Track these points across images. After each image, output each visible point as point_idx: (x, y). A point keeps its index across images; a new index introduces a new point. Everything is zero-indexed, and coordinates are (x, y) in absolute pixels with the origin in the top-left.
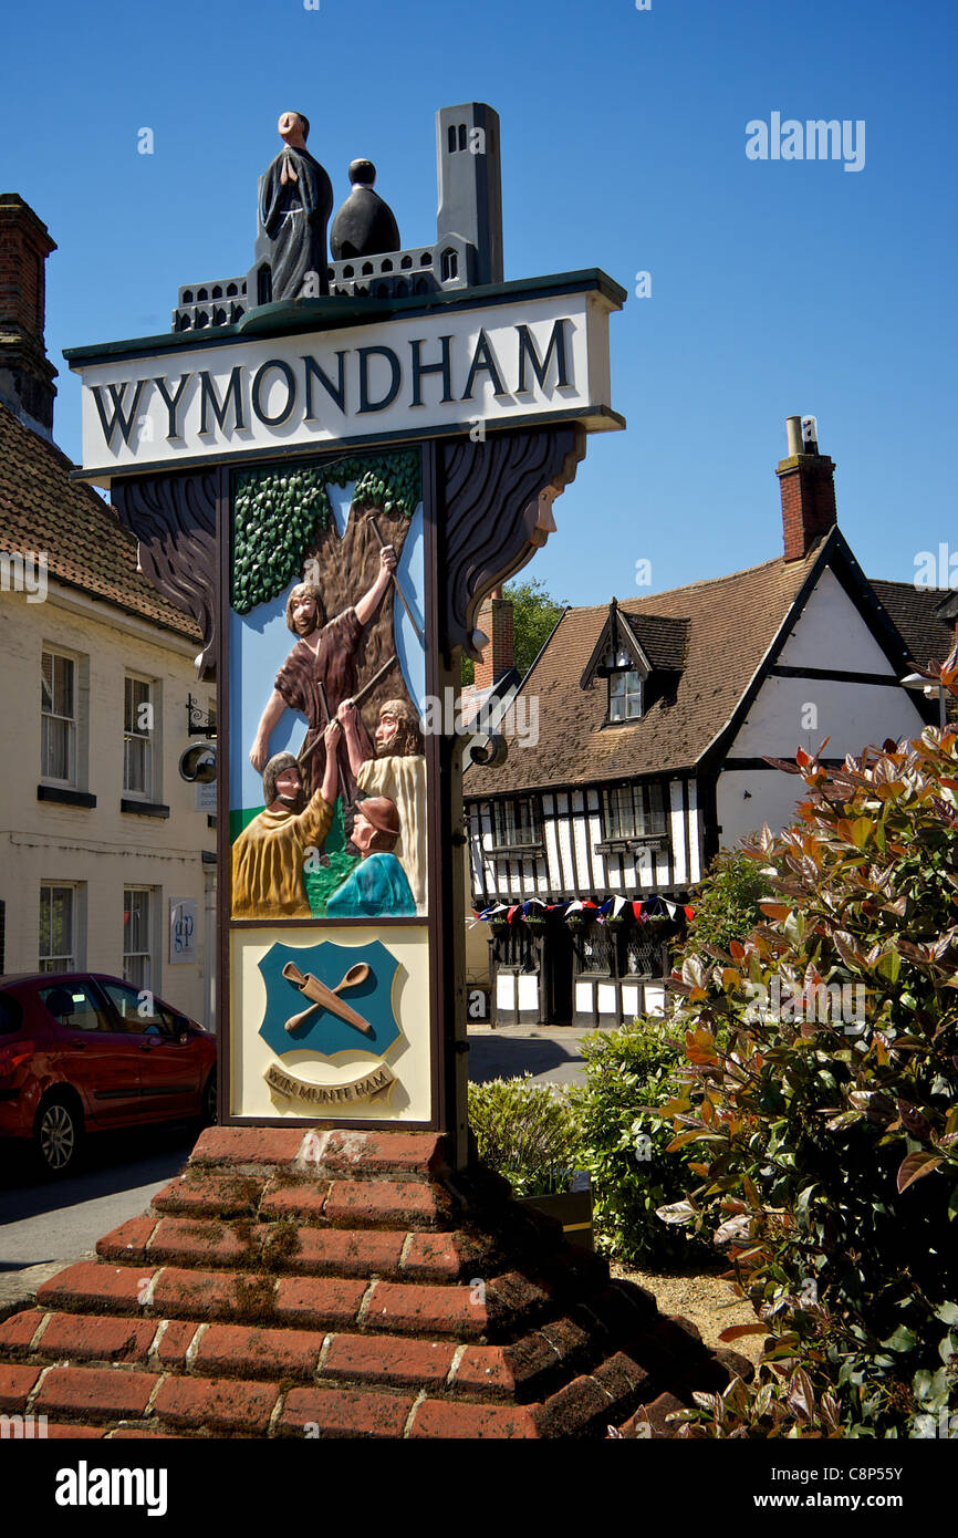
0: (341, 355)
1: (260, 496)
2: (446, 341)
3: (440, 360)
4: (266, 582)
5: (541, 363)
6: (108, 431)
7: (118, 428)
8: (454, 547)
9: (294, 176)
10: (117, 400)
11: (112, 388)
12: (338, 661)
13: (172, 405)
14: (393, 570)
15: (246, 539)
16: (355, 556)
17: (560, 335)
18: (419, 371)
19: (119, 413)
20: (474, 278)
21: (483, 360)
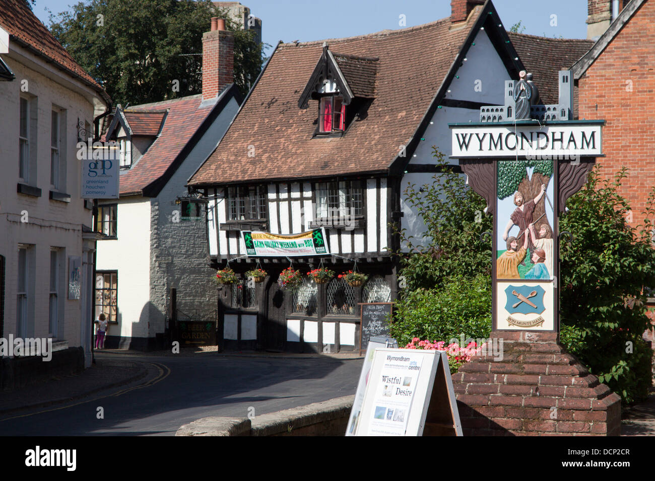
0: (532, 133)
1: (506, 168)
2: (562, 133)
3: (560, 138)
4: (508, 191)
5: (588, 141)
6: (461, 147)
7: (464, 147)
8: (561, 185)
9: (524, 88)
10: (464, 138)
11: (462, 135)
12: (529, 213)
13: (481, 141)
14: (545, 190)
15: (502, 179)
16: (534, 186)
17: (593, 134)
18: (554, 140)
19: (464, 142)
20: (570, 117)
21: (572, 139)
